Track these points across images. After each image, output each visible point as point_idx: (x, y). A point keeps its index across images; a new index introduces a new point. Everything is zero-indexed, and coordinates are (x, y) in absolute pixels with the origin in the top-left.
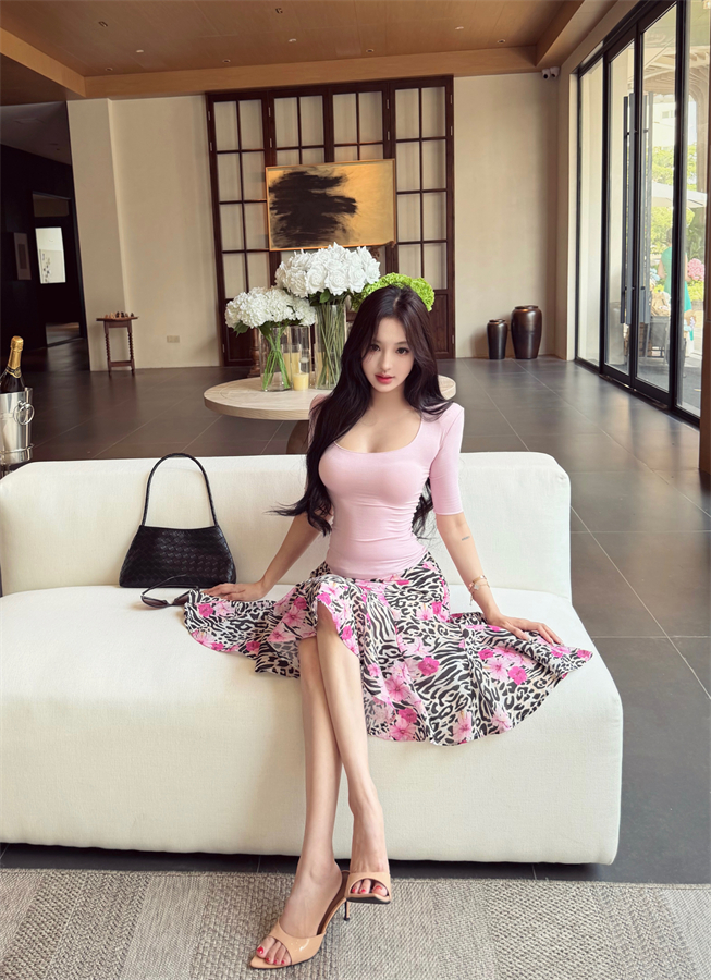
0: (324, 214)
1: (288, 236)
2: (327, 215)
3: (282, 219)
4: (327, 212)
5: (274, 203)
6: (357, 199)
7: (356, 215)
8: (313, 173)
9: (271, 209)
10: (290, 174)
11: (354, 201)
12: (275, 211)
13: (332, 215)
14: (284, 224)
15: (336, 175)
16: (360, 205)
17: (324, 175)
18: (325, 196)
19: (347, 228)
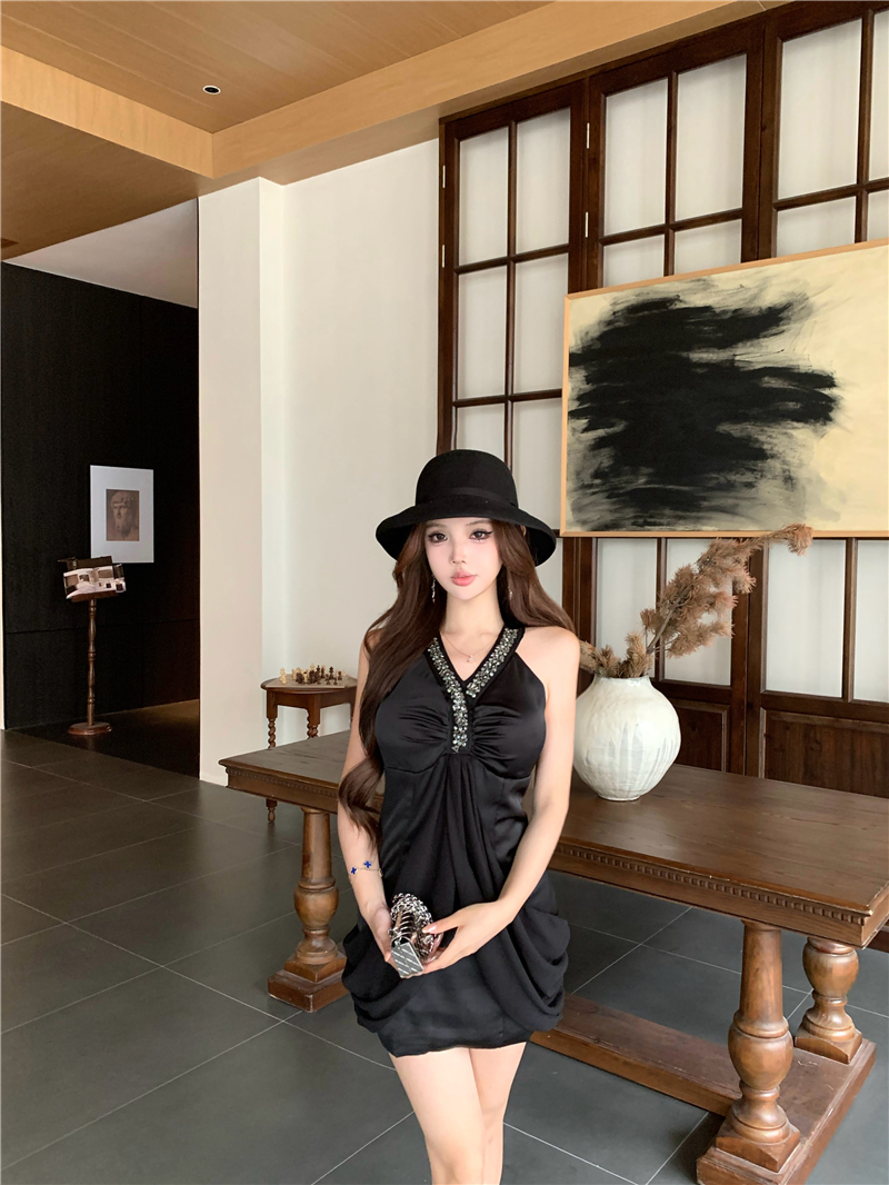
0: (724, 428)
1: (612, 494)
2: (735, 430)
3: (599, 444)
4: (737, 418)
5: (581, 398)
6: (838, 377)
7: (832, 431)
8: (697, 300)
9: (573, 415)
10: (633, 310)
11: (829, 381)
12: (583, 422)
13: (751, 429)
14: (605, 459)
15: (771, 298)
16: (850, 397)
17: (733, 303)
18: (730, 370)
19: (801, 474)
